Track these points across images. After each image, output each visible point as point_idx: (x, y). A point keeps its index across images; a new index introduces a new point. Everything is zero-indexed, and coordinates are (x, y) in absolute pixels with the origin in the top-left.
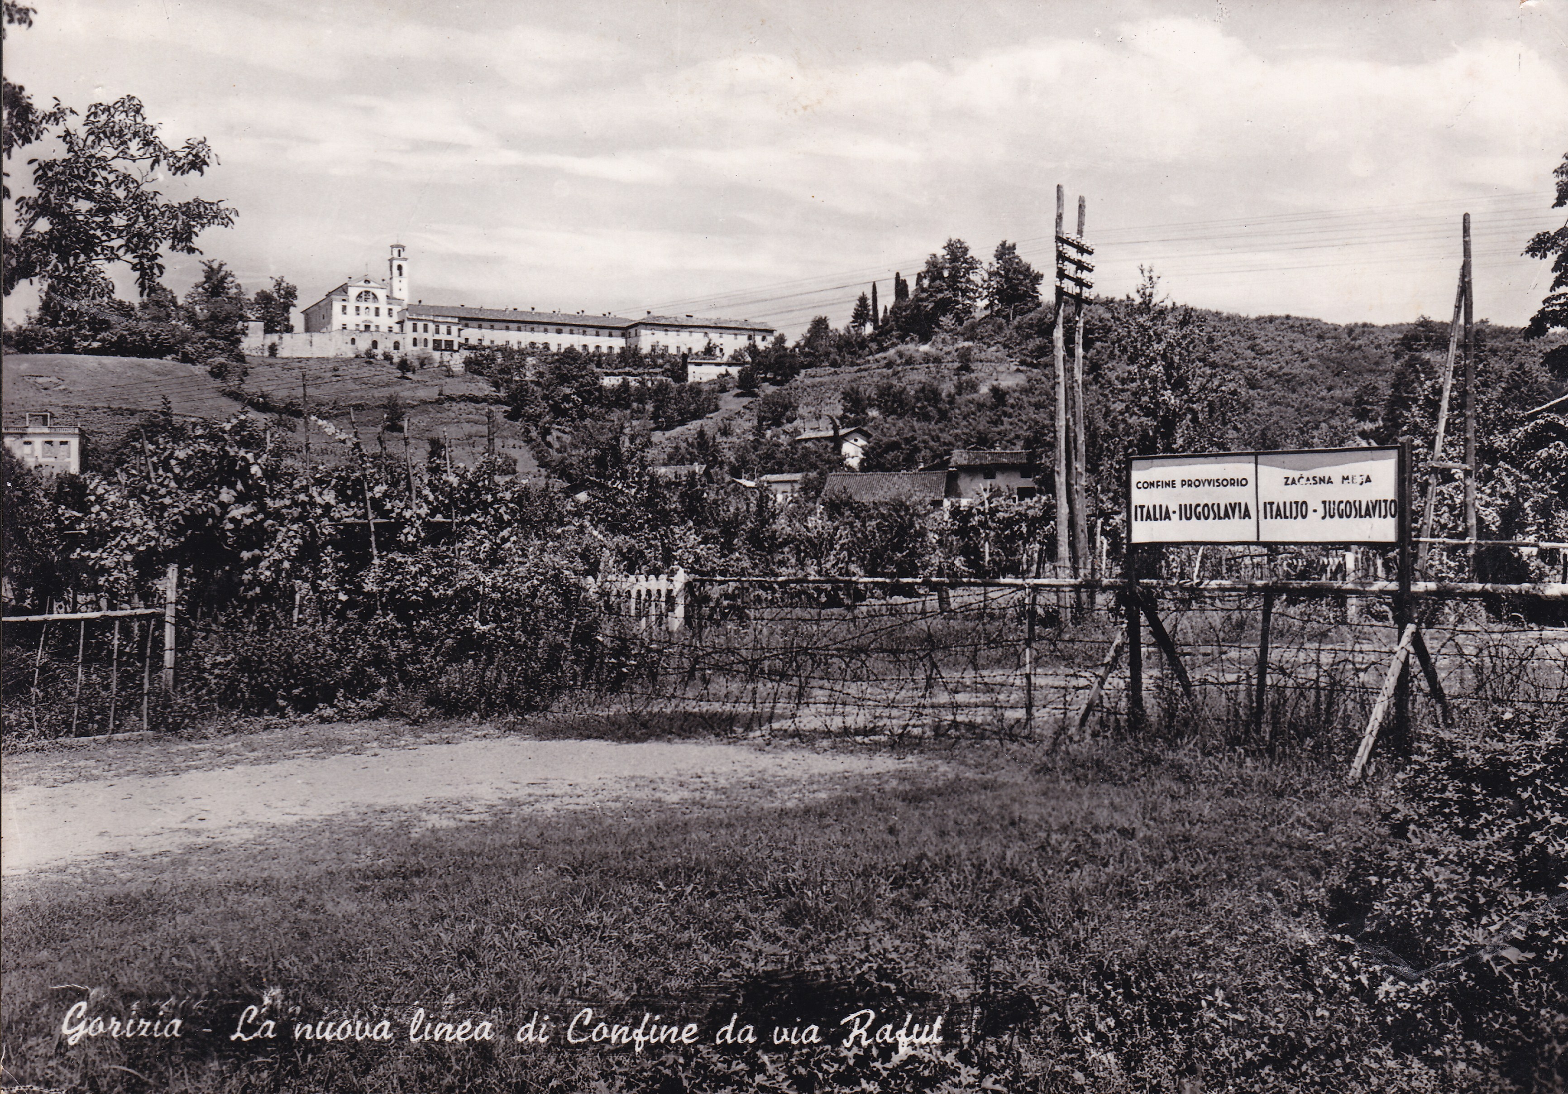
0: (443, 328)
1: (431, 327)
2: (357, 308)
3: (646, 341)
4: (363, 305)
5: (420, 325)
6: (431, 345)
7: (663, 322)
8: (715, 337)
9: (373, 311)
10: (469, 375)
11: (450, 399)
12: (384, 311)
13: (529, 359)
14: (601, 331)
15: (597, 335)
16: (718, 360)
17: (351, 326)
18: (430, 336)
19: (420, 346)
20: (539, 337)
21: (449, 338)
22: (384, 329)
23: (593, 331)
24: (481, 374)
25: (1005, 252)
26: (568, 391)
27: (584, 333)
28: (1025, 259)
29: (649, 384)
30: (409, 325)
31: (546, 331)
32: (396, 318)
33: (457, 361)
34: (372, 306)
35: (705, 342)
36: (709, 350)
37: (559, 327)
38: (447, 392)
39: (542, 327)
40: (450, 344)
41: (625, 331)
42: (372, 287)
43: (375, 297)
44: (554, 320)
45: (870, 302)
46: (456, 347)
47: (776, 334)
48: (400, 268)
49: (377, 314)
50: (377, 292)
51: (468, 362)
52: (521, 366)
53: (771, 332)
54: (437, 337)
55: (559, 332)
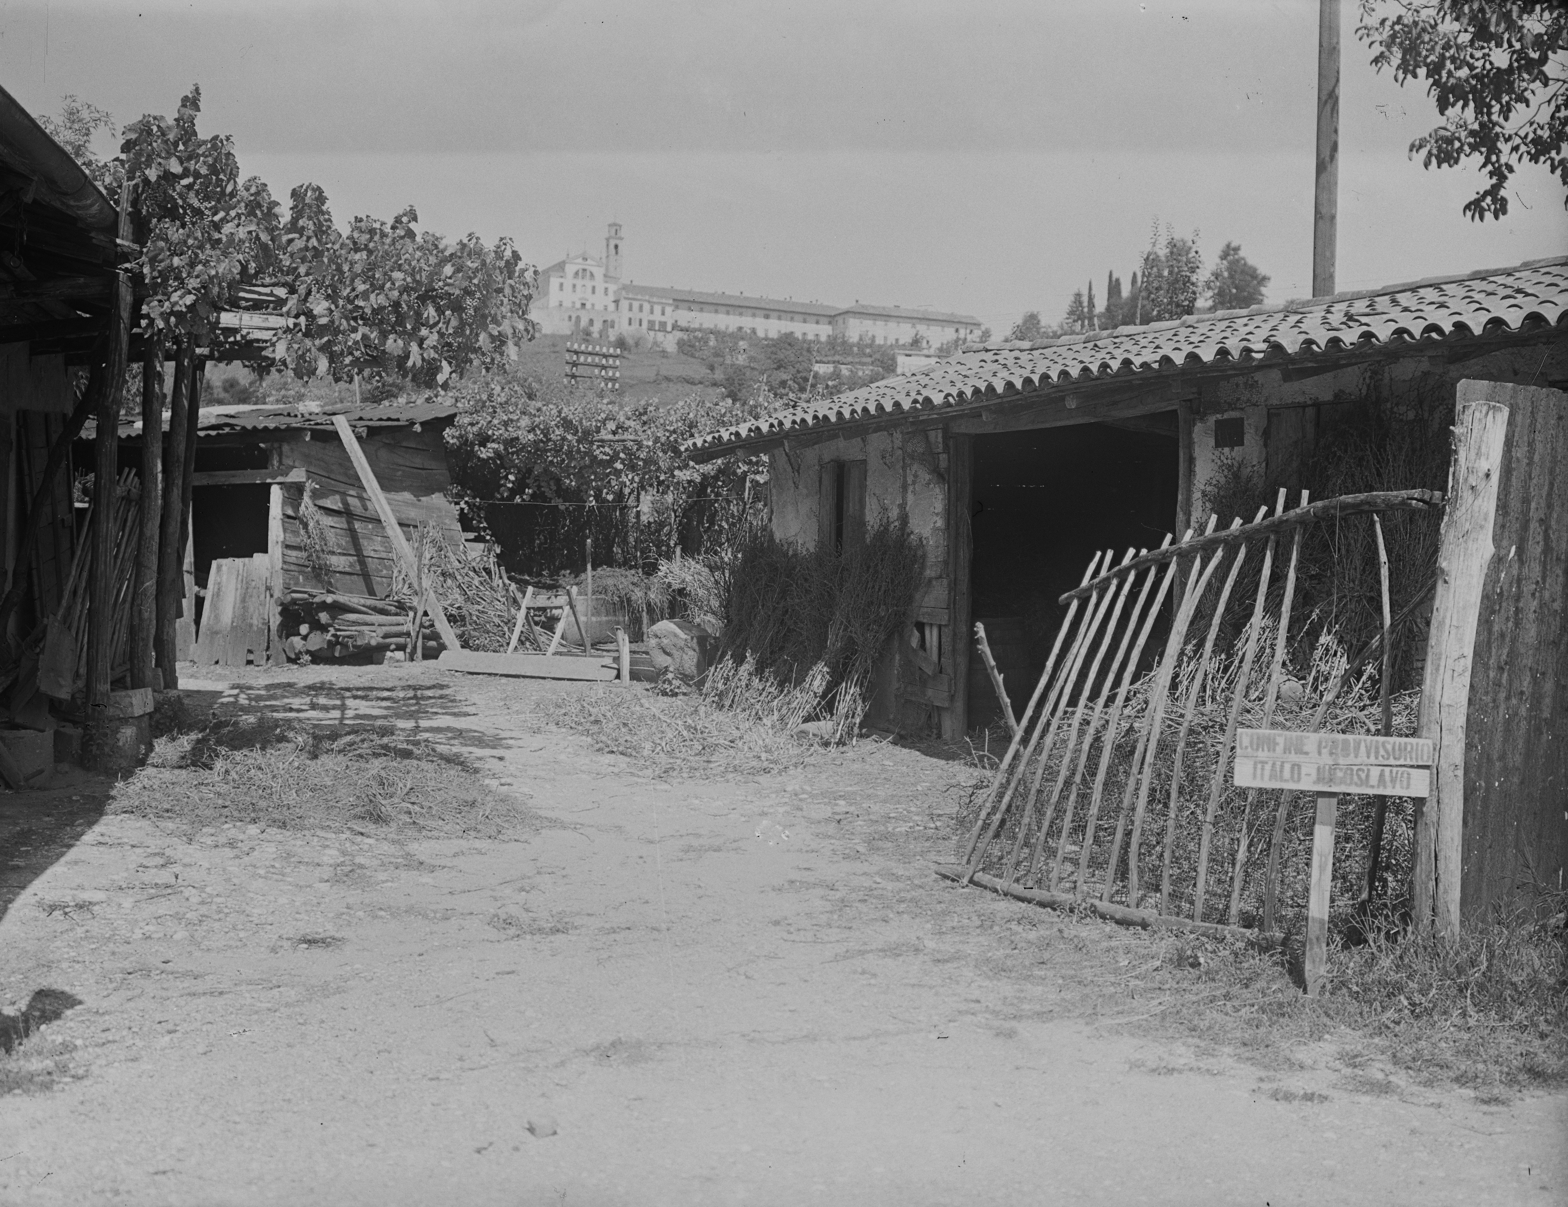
0: (658, 309)
1: (647, 307)
2: (574, 286)
3: (855, 330)
4: (579, 282)
5: (636, 305)
6: (645, 325)
7: (871, 311)
8: (922, 329)
9: (590, 290)
10: (684, 357)
11: (668, 379)
12: (600, 290)
13: (741, 343)
14: (808, 318)
15: (805, 321)
16: (925, 352)
17: (567, 304)
18: (646, 317)
19: (635, 325)
20: (747, 322)
21: (663, 319)
22: (599, 307)
23: (801, 317)
24: (693, 356)
25: (1229, 252)
26: (785, 377)
27: (792, 319)
28: (1251, 262)
29: (860, 373)
30: (624, 304)
31: (754, 315)
32: (611, 297)
33: (670, 342)
34: (589, 284)
35: (912, 333)
36: (916, 343)
37: (767, 312)
38: (664, 372)
39: (750, 311)
40: (663, 325)
41: (832, 319)
42: (590, 266)
43: (592, 275)
44: (763, 305)
45: (1085, 299)
46: (669, 328)
47: (983, 328)
48: (616, 247)
49: (593, 292)
50: (595, 270)
51: (681, 344)
52: (733, 350)
53: (978, 325)
54: (651, 318)
55: (767, 317)
